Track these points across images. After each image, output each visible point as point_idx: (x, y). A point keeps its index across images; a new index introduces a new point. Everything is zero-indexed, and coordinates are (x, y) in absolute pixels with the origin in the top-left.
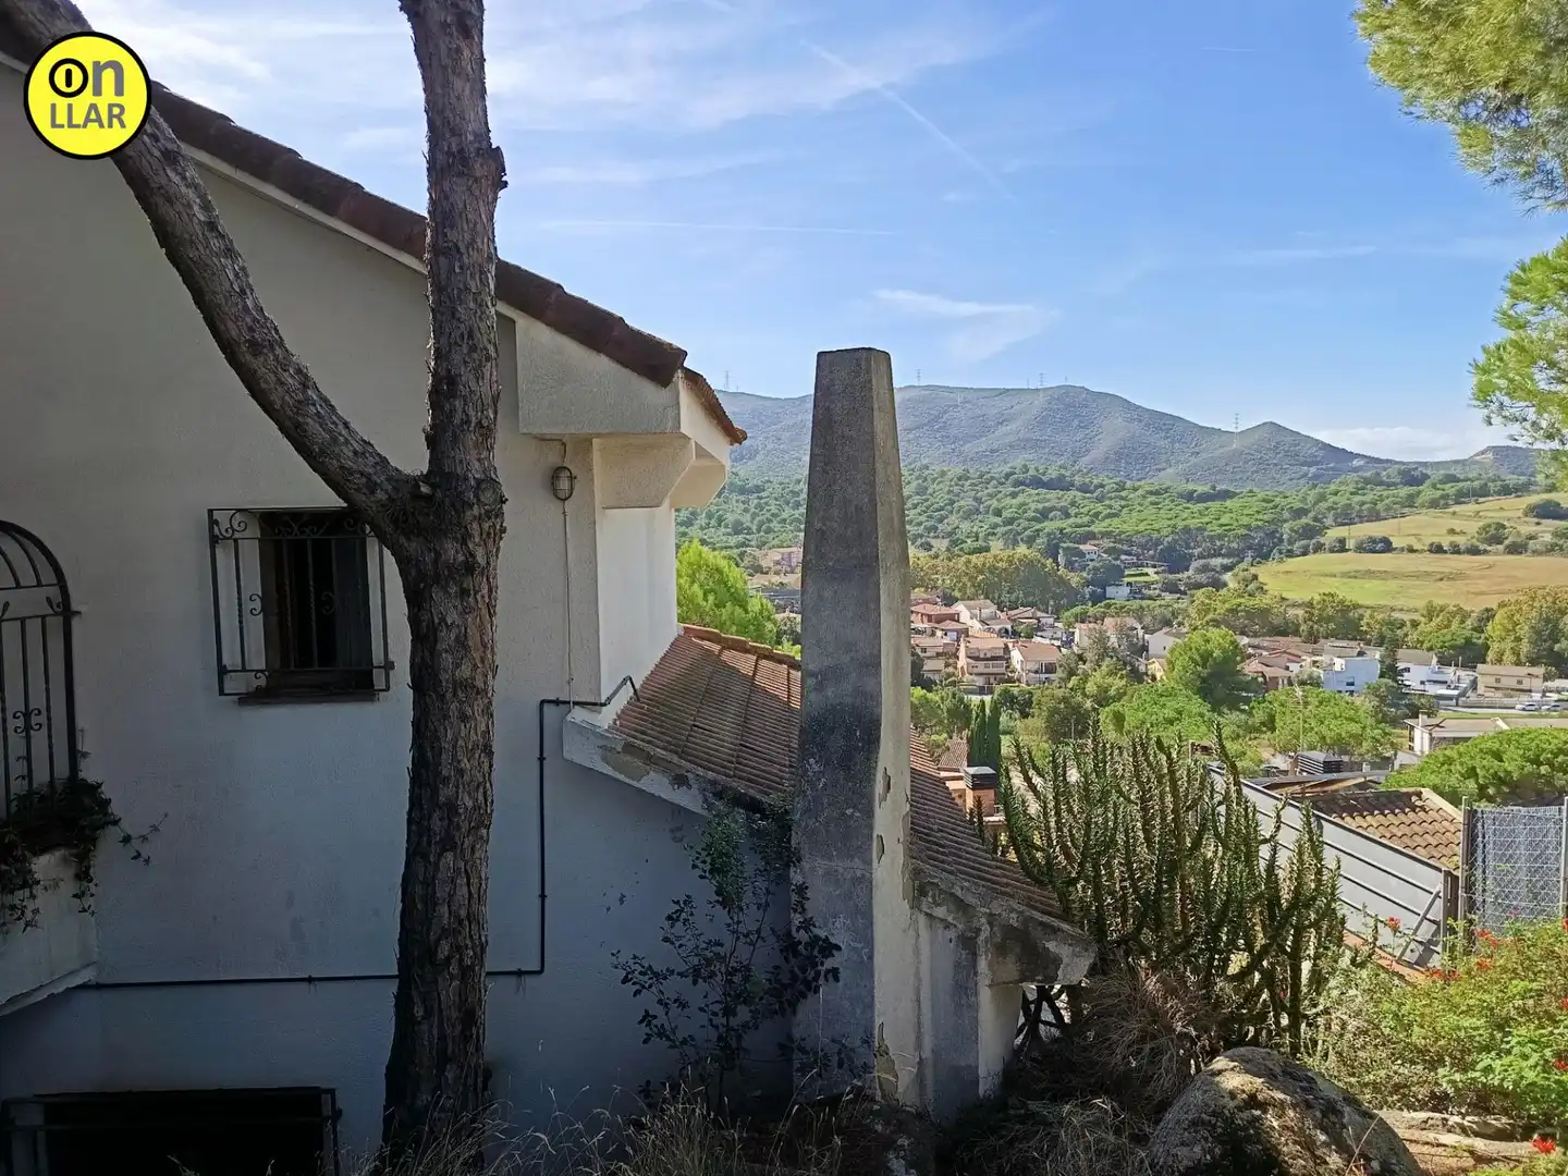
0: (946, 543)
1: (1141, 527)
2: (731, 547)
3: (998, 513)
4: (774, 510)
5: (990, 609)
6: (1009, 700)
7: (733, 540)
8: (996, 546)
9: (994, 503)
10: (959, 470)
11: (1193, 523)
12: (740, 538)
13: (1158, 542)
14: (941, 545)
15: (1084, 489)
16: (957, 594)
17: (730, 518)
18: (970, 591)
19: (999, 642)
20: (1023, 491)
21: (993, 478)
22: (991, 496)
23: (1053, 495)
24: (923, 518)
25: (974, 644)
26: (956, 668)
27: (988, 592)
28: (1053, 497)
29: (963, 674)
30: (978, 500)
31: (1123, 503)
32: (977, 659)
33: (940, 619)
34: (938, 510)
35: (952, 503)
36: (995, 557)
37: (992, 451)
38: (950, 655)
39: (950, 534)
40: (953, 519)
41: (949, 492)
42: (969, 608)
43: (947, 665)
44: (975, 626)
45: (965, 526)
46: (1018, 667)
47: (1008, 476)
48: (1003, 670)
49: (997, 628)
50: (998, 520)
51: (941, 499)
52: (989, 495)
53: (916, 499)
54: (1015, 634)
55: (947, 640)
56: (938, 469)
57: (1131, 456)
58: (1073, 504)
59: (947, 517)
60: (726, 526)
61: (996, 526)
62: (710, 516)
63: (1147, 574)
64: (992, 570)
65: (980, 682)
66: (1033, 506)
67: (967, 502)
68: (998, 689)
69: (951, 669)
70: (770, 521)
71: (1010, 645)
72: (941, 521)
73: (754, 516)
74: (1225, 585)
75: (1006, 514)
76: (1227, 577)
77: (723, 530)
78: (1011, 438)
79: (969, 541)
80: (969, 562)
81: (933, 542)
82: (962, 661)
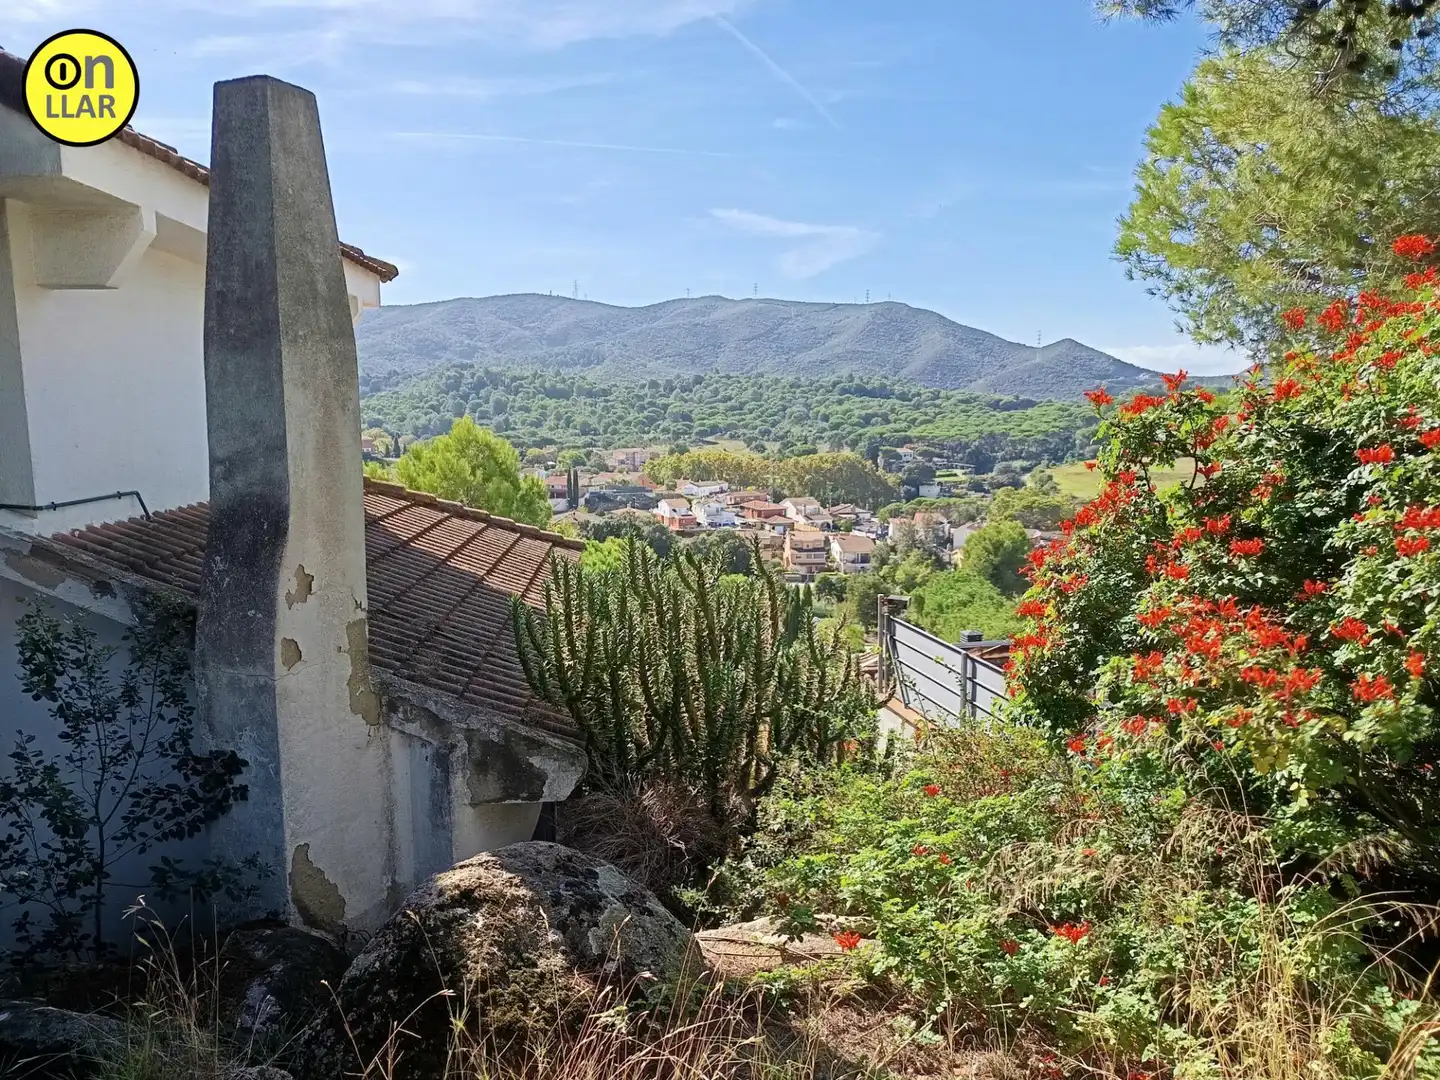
0: (777, 446)
1: (952, 432)
2: (578, 447)
3: (826, 418)
4: (620, 412)
5: (814, 505)
6: (827, 587)
7: (581, 441)
8: (824, 449)
9: (822, 410)
10: (791, 379)
11: (998, 429)
12: (588, 439)
13: (967, 446)
14: (773, 447)
15: (903, 397)
16: (786, 492)
17: (578, 419)
18: (798, 489)
19: (821, 536)
20: (848, 399)
21: (822, 386)
22: (820, 403)
23: (875, 402)
24: (758, 422)
25: (799, 537)
26: (782, 559)
27: (813, 490)
28: (874, 405)
29: (788, 564)
30: (808, 406)
31: (937, 410)
32: (800, 550)
33: (769, 515)
34: (771, 415)
35: (784, 409)
36: (821, 458)
37: (822, 362)
38: (777, 547)
39: (782, 438)
40: (785, 425)
41: (783, 398)
42: (795, 504)
43: (774, 556)
44: (801, 521)
45: (796, 430)
46: (837, 558)
47: (835, 385)
48: (823, 560)
49: (820, 522)
50: (825, 425)
51: (774, 404)
52: (817, 401)
53: (752, 405)
54: (836, 528)
55: (774, 533)
56: (772, 377)
57: (946, 369)
58: (893, 410)
59: (779, 422)
60: (575, 428)
61: (824, 430)
62: (558, 418)
63: (955, 475)
64: (818, 470)
65: (803, 571)
66: (857, 412)
67: (797, 409)
68: (819, 576)
69: (777, 560)
70: (616, 423)
71: (831, 538)
72: (773, 426)
73: (601, 418)
74: (1023, 484)
75: (833, 420)
76: (1026, 478)
77: (571, 431)
78: (839, 350)
79: (799, 444)
80: (798, 462)
81: (767, 445)
82: (788, 553)
